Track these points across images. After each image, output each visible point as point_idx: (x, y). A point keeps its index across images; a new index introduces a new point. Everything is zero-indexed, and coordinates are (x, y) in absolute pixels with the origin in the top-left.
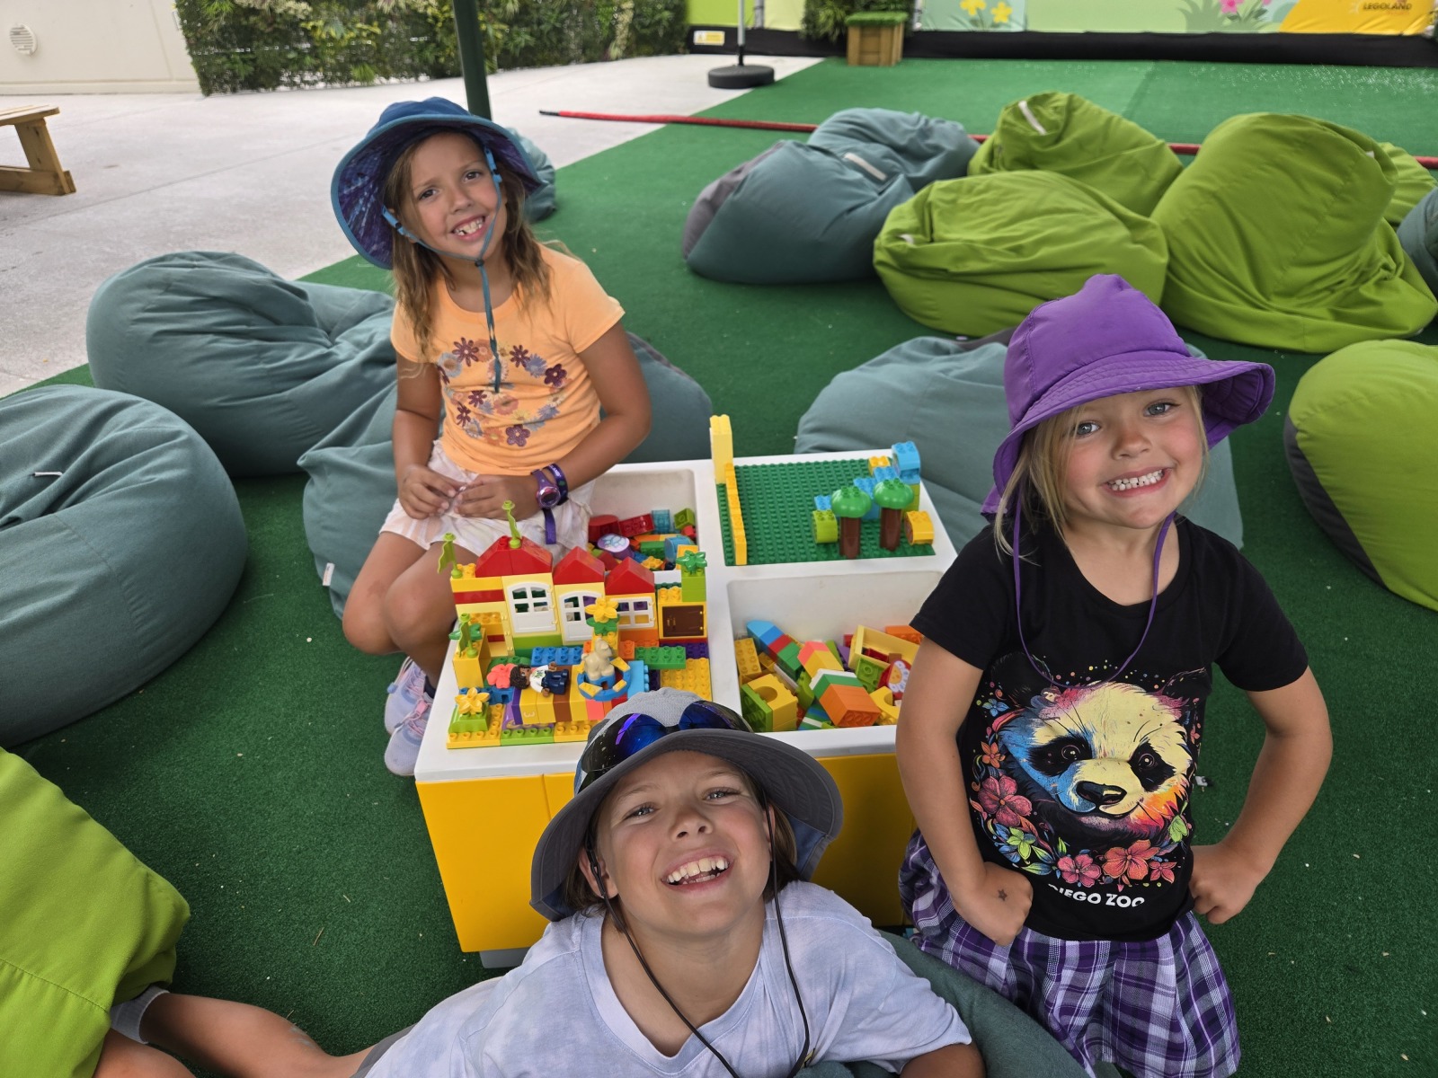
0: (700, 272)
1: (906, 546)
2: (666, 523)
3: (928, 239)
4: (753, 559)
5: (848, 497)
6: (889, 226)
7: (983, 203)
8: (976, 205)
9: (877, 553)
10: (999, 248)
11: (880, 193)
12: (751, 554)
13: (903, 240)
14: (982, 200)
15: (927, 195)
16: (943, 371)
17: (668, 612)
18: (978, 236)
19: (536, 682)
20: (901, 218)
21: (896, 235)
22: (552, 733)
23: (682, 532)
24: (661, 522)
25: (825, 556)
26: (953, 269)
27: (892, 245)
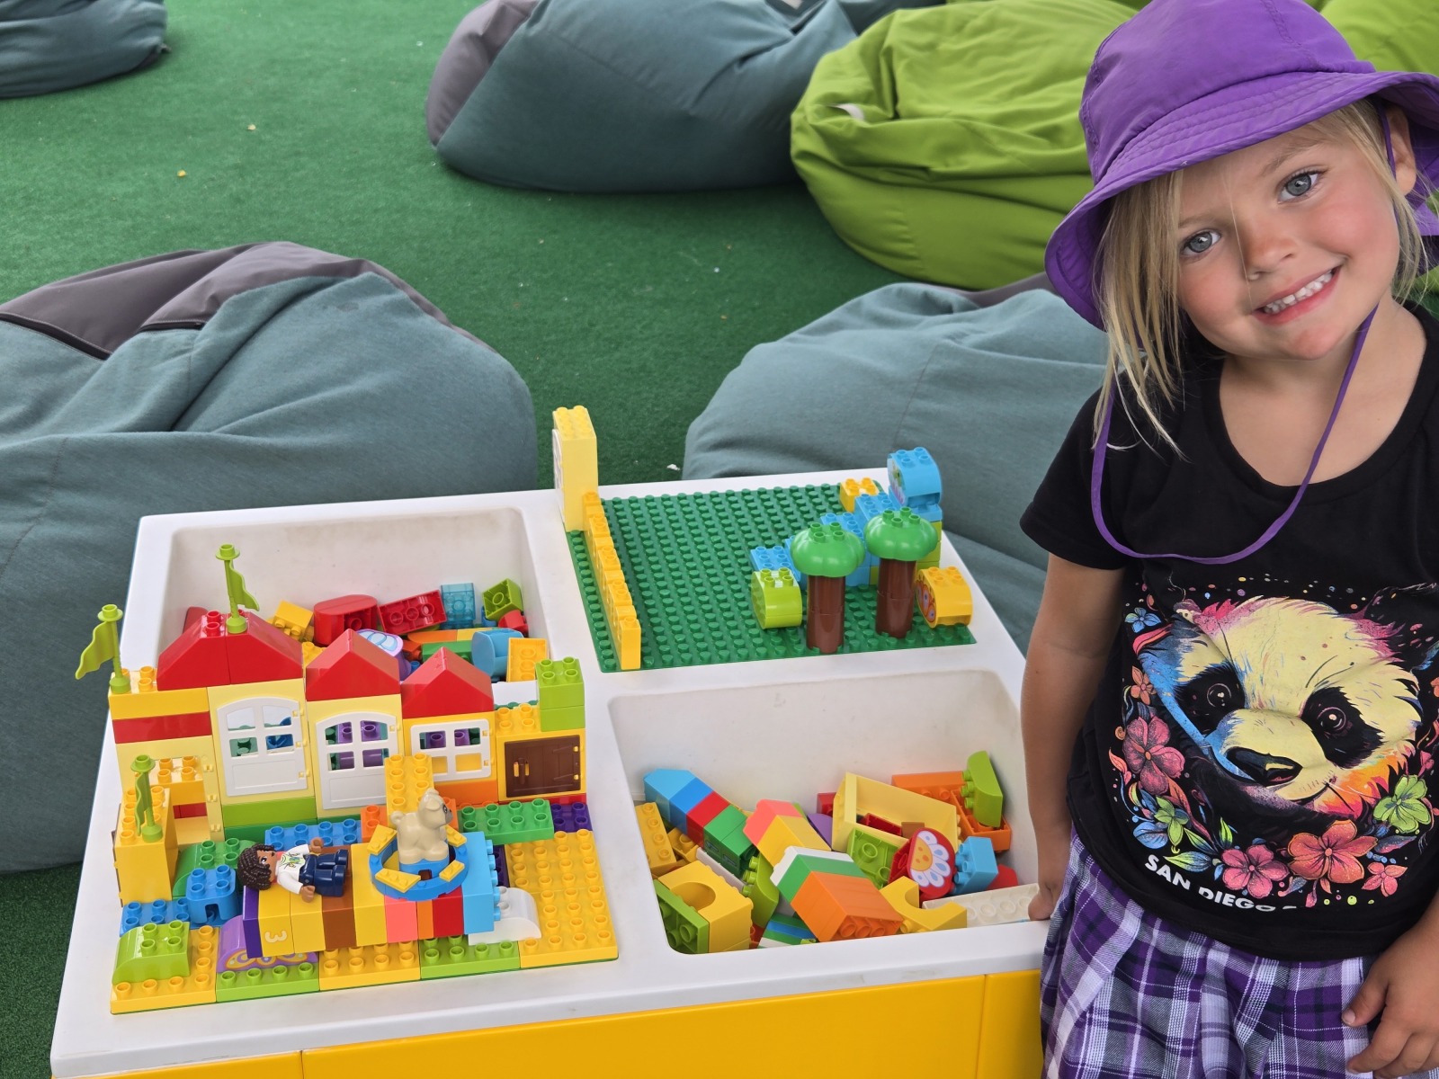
0: (460, 168)
1: (923, 629)
2: (468, 608)
3: (891, 115)
4: (653, 656)
5: (824, 540)
6: (817, 88)
7: (982, 51)
8: (971, 54)
9: (874, 642)
10: (1020, 130)
11: (796, 31)
12: (647, 650)
13: (845, 113)
14: (981, 45)
15: (884, 34)
16: (951, 337)
17: (515, 752)
18: (981, 109)
19: (288, 872)
20: (837, 74)
21: (833, 105)
22: (316, 973)
23: (500, 623)
24: (459, 605)
25: (781, 650)
26: (938, 167)
27: (828, 122)
